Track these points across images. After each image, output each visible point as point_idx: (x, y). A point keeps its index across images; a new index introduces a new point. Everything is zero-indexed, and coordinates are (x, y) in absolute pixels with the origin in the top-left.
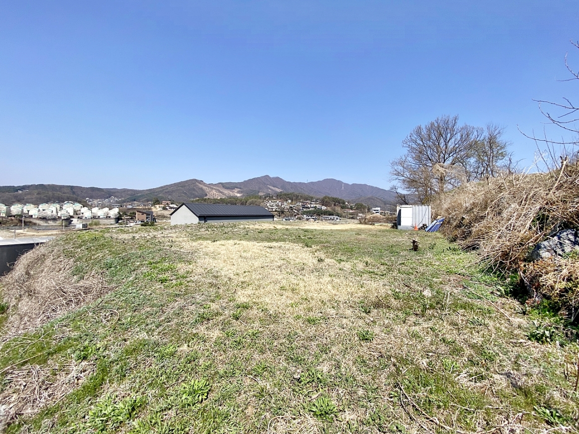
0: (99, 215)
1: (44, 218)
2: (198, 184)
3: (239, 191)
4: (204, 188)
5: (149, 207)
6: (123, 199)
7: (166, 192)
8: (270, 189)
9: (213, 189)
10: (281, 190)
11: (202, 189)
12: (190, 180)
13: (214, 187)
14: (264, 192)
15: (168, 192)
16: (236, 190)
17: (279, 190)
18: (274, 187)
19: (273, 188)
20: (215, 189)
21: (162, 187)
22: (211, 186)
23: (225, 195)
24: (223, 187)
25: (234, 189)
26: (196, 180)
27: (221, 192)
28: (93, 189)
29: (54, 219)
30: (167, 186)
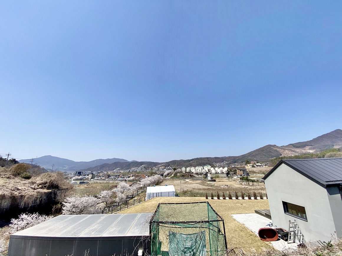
0: (218, 172)
1: (197, 174)
2: (272, 148)
4: (278, 149)
5: (244, 166)
6: (229, 162)
7: (252, 156)
9: (285, 149)
11: (276, 151)
12: (266, 146)
13: (286, 148)
15: (253, 155)
16: (307, 148)
20: (287, 149)
21: (249, 153)
22: (283, 148)
23: (298, 152)
24: (294, 147)
25: (304, 147)
26: (270, 145)
27: (293, 151)
28: (216, 158)
29: (201, 174)
30: (252, 152)
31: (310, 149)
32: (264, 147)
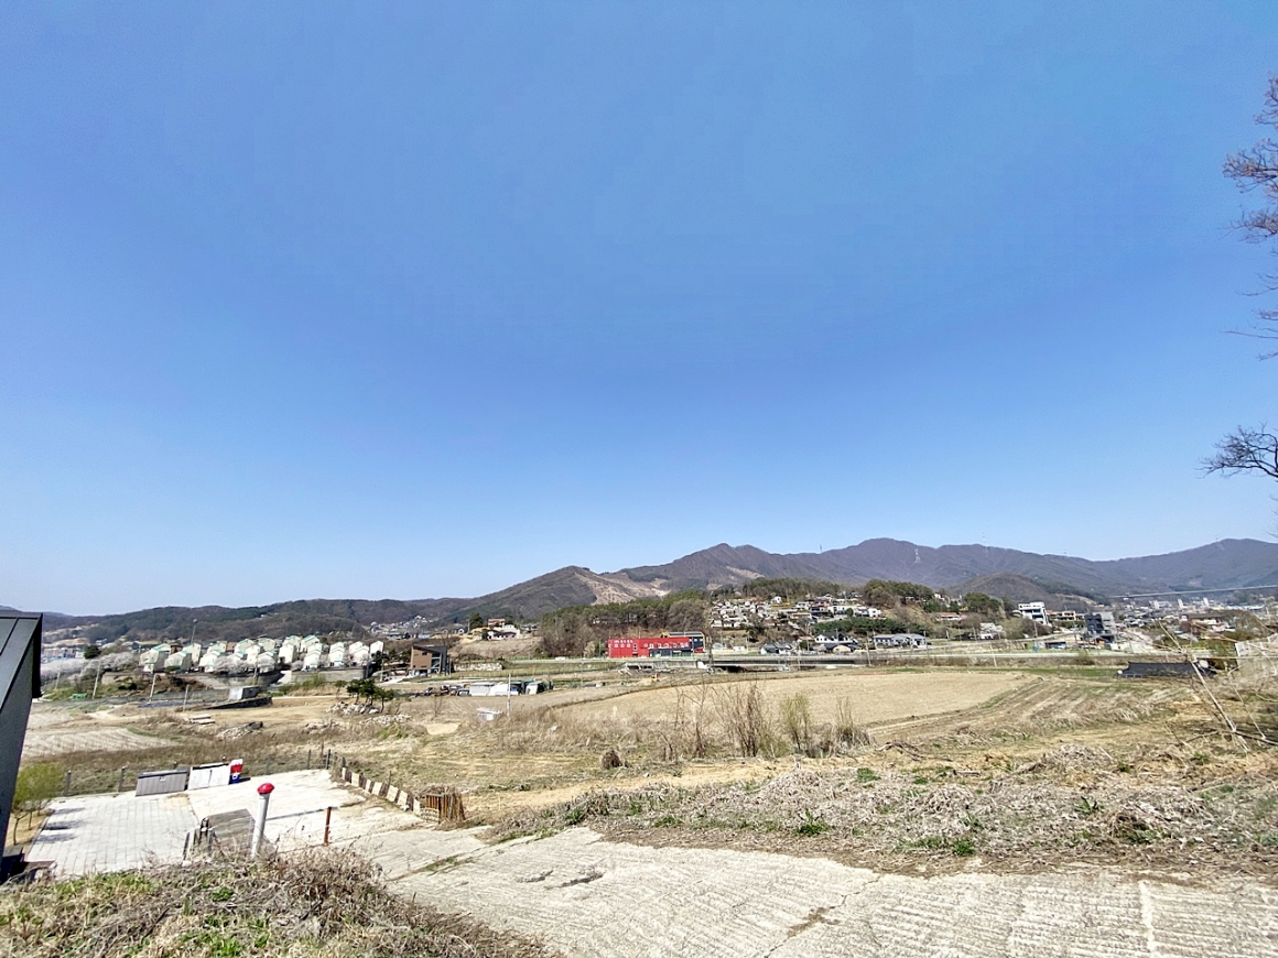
1: (222, 673)
2: (578, 575)
3: (664, 584)
4: (591, 583)
7: (516, 599)
8: (733, 574)
9: (609, 583)
10: (759, 576)
11: (585, 586)
12: (563, 569)
13: (611, 581)
14: (718, 583)
15: (521, 598)
16: (658, 582)
17: (753, 576)
18: (742, 568)
19: (739, 571)
20: (612, 584)
21: (510, 589)
22: (605, 578)
23: (633, 594)
24: (630, 578)
25: (652, 580)
26: (574, 567)
27: (625, 590)
28: (386, 603)
29: (242, 674)
30: (519, 585)
31: (662, 587)
32: (557, 573)
